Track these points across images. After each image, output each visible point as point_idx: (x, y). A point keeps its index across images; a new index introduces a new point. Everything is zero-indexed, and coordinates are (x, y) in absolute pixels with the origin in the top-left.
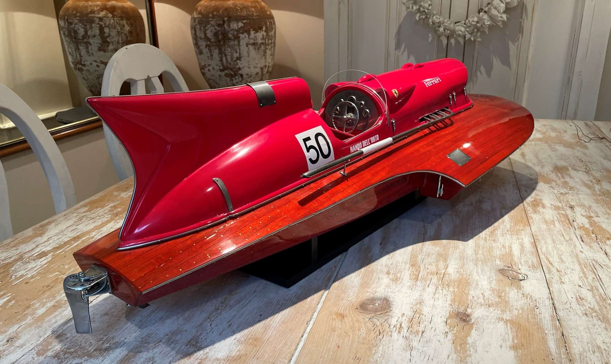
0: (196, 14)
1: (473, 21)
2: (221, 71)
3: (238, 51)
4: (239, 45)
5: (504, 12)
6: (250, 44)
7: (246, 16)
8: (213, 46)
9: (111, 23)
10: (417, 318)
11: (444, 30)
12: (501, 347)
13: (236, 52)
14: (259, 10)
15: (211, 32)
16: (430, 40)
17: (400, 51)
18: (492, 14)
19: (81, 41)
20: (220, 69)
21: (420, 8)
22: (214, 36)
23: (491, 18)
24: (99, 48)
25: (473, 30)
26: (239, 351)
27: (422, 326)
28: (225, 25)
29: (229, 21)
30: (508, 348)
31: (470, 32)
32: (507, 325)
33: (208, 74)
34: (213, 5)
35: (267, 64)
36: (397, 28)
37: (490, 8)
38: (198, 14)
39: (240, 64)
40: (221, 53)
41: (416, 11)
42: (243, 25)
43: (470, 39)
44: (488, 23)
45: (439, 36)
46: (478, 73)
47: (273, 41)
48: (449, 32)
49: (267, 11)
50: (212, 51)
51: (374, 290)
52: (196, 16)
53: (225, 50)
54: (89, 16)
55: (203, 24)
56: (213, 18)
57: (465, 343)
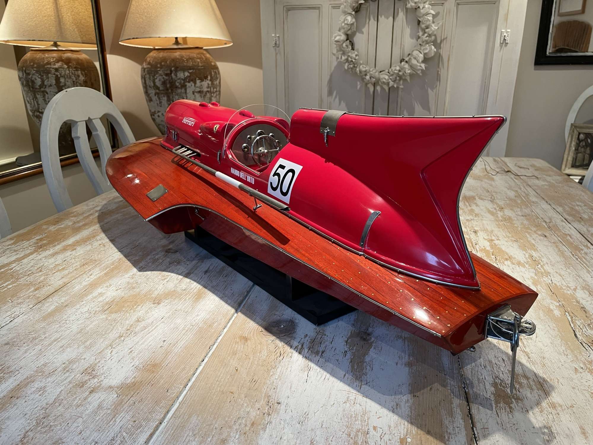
0: (146, 65)
1: (396, 70)
4: (186, 93)
5: (423, 62)
6: (197, 92)
7: (192, 66)
8: (162, 93)
9: (67, 74)
10: (319, 339)
11: (370, 78)
12: (397, 364)
14: (204, 61)
15: (160, 80)
16: (359, 87)
17: (332, 97)
18: (413, 64)
19: (38, 90)
21: (348, 58)
22: (162, 84)
23: (412, 67)
25: (396, 78)
26: (135, 377)
27: (323, 346)
28: (173, 75)
29: (176, 70)
30: (403, 366)
31: (393, 80)
32: (405, 343)
33: (158, 120)
34: (161, 56)
36: (329, 76)
37: (410, 59)
38: (148, 65)
40: (168, 100)
41: (344, 60)
42: (189, 75)
43: (393, 86)
44: (409, 72)
45: (366, 84)
47: (218, 89)
48: (374, 80)
49: (212, 62)
50: (161, 98)
51: (281, 312)
52: (145, 67)
53: (173, 97)
54: (46, 67)
55: (152, 74)
56: (161, 68)
57: (363, 361)
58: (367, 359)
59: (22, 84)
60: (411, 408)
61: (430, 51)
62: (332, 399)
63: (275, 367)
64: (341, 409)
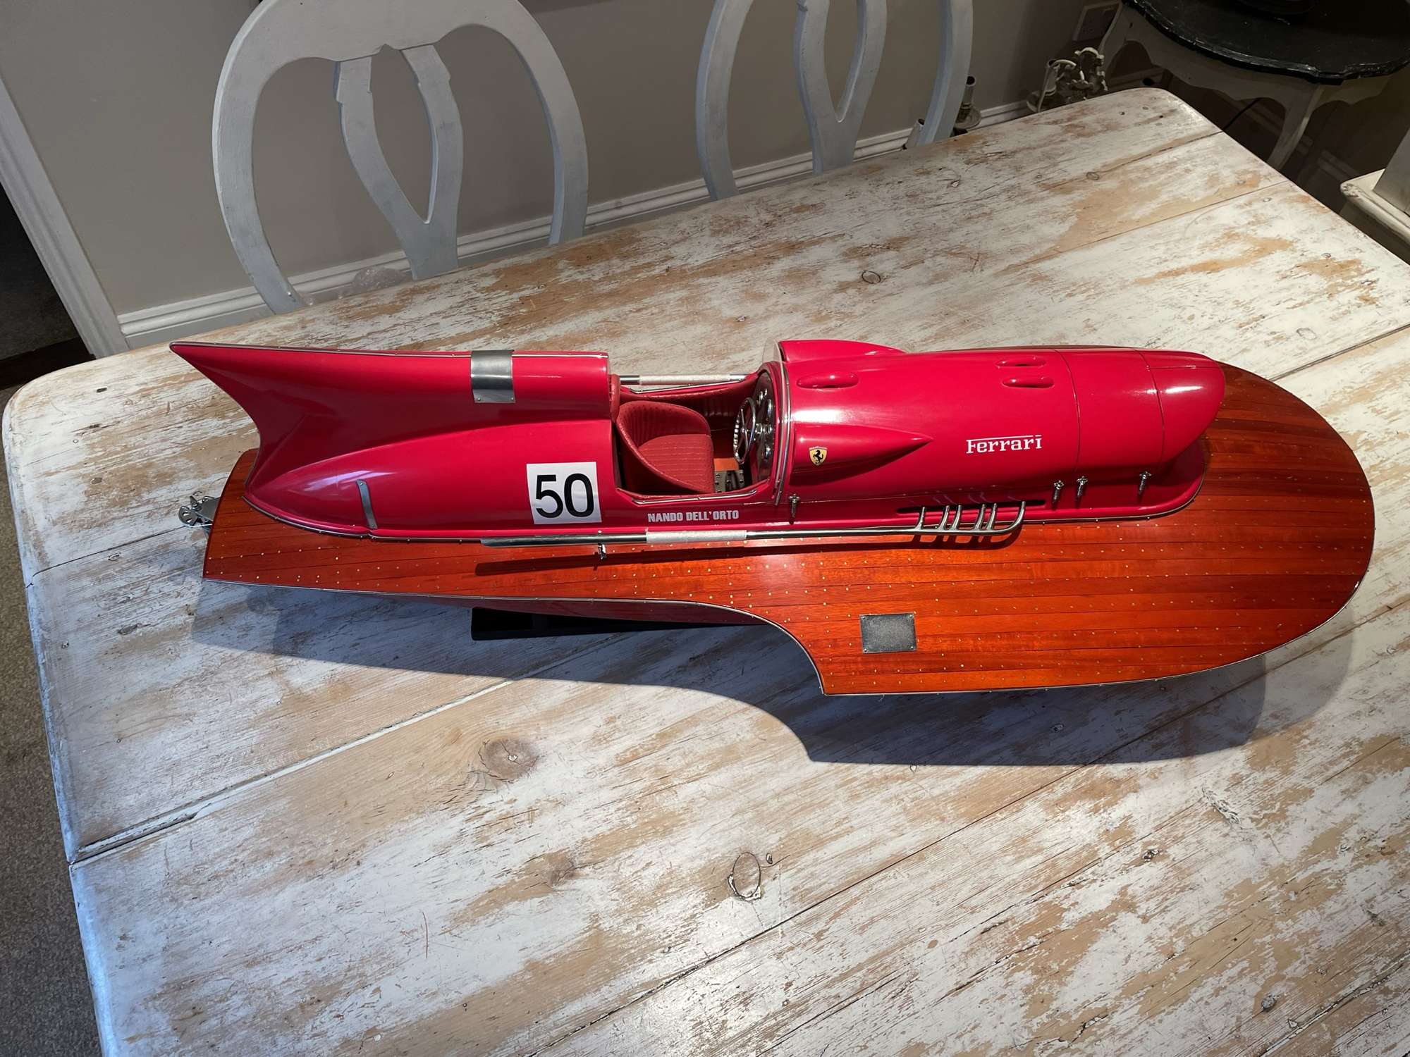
12: (522, 950)
26: (315, 690)
30: (525, 959)
32: (583, 933)
51: (548, 733)
57: (499, 905)
58: (510, 907)
60: (438, 1012)
62: (401, 915)
63: (420, 813)
64: (388, 935)
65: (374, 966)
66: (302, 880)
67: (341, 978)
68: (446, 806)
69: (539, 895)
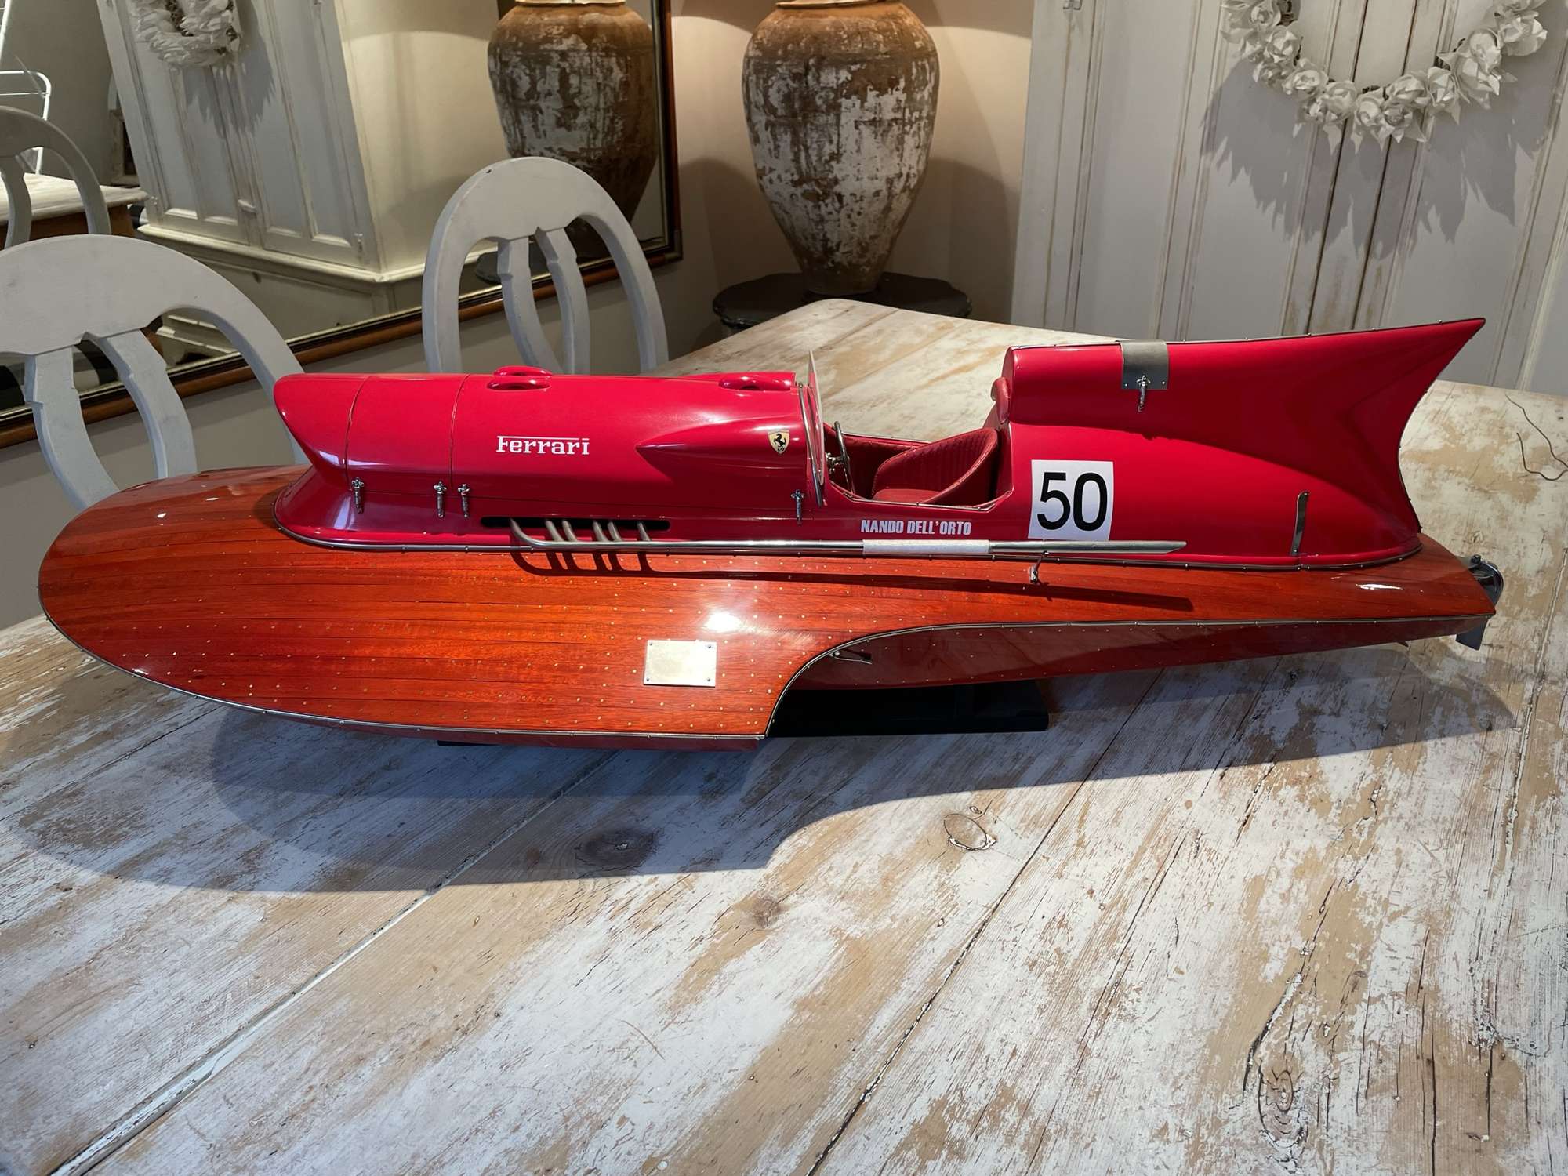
1: (1407, 90)
2: (796, 184)
3: (835, 138)
4: (838, 124)
6: (864, 122)
7: (860, 55)
8: (781, 125)
9: (585, 64)
10: (673, 894)
11: (1325, 111)
12: (778, 996)
13: (831, 142)
14: (894, 37)
15: (779, 91)
16: (1296, 130)
17: (1213, 158)
18: (1464, 74)
19: (523, 104)
20: (792, 181)
21: (1262, 51)
22: (783, 101)
24: (558, 119)
25: (1403, 114)
27: (668, 912)
28: (809, 77)
29: (819, 67)
30: (789, 1003)
31: (1393, 120)
32: (836, 951)
35: (905, 171)
36: (1211, 96)
37: (1460, 57)
39: (838, 170)
40: (795, 142)
41: (1251, 57)
42: (849, 77)
44: (1446, 99)
45: (1319, 124)
46: (1421, 226)
47: (924, 114)
49: (919, 36)
50: (779, 137)
51: (647, 813)
53: (805, 135)
54: (542, 48)
55: (763, 72)
56: (785, 58)
57: (716, 970)
58: (731, 966)
59: (495, 86)
60: (722, 1102)
61: (1523, 36)
62: (595, 1036)
63: (543, 937)
64: (593, 1062)
65: (600, 1099)
66: (428, 1063)
67: (562, 1132)
68: (572, 918)
69: (756, 942)
